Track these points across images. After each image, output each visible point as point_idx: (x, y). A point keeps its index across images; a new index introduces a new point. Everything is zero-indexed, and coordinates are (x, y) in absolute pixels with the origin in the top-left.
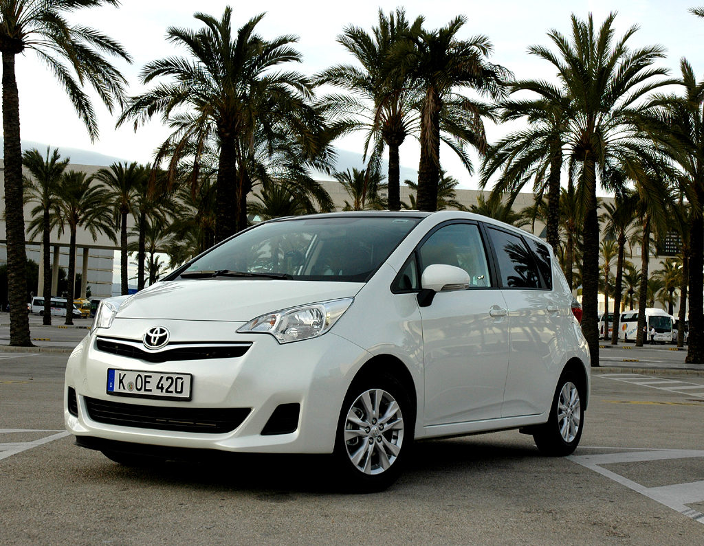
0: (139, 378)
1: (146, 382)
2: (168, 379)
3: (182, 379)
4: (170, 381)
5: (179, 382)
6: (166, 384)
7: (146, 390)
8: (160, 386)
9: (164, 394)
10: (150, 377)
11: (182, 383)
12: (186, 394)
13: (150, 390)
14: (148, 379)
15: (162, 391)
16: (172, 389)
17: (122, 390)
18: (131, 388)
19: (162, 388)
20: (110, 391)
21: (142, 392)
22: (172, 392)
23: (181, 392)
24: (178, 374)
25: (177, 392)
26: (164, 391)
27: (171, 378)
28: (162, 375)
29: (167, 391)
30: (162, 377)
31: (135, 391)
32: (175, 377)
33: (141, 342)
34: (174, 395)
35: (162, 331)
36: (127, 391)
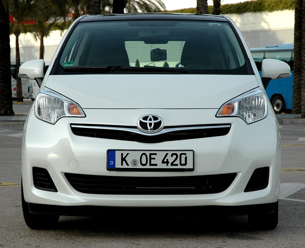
0: (144, 156)
1: (151, 159)
2: (172, 155)
3: (185, 154)
4: (175, 157)
5: (183, 157)
6: (171, 159)
7: (151, 165)
8: (165, 160)
9: (169, 167)
10: (156, 154)
11: (186, 158)
12: (189, 166)
13: (156, 165)
14: (152, 156)
15: (167, 165)
16: (177, 162)
17: (125, 166)
18: (135, 164)
19: (167, 162)
20: (110, 168)
21: (148, 166)
22: (177, 165)
23: (185, 164)
24: (181, 150)
25: (181, 164)
26: (169, 164)
27: (176, 155)
28: (167, 152)
29: (172, 164)
30: (167, 154)
31: (139, 166)
32: (179, 153)
33: (136, 127)
34: (179, 167)
35: (155, 118)
36: (131, 166)
